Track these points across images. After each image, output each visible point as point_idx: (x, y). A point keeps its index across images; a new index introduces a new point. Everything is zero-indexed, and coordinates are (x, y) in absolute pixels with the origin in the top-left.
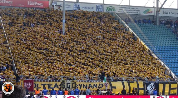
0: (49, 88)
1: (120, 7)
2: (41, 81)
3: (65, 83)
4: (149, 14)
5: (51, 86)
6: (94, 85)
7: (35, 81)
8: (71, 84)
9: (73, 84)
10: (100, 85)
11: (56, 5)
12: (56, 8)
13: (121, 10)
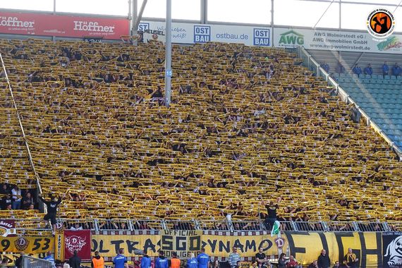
0: (130, 252)
1: (316, 34)
2: (109, 234)
3: (171, 238)
4: (392, 51)
5: (135, 246)
6: (248, 242)
7: (94, 233)
8: (187, 241)
9: (192, 239)
10: (263, 242)
11: (148, 31)
12: (147, 37)
13: (319, 40)
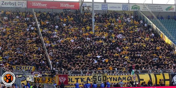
0: (82, 82)
1: (144, 6)
2: (74, 76)
3: (96, 77)
4: (171, 11)
5: (84, 80)
6: (123, 77)
7: (69, 75)
8: (102, 78)
9: (103, 77)
10: (128, 77)
11: (86, 6)
12: (85, 8)
13: (145, 8)
